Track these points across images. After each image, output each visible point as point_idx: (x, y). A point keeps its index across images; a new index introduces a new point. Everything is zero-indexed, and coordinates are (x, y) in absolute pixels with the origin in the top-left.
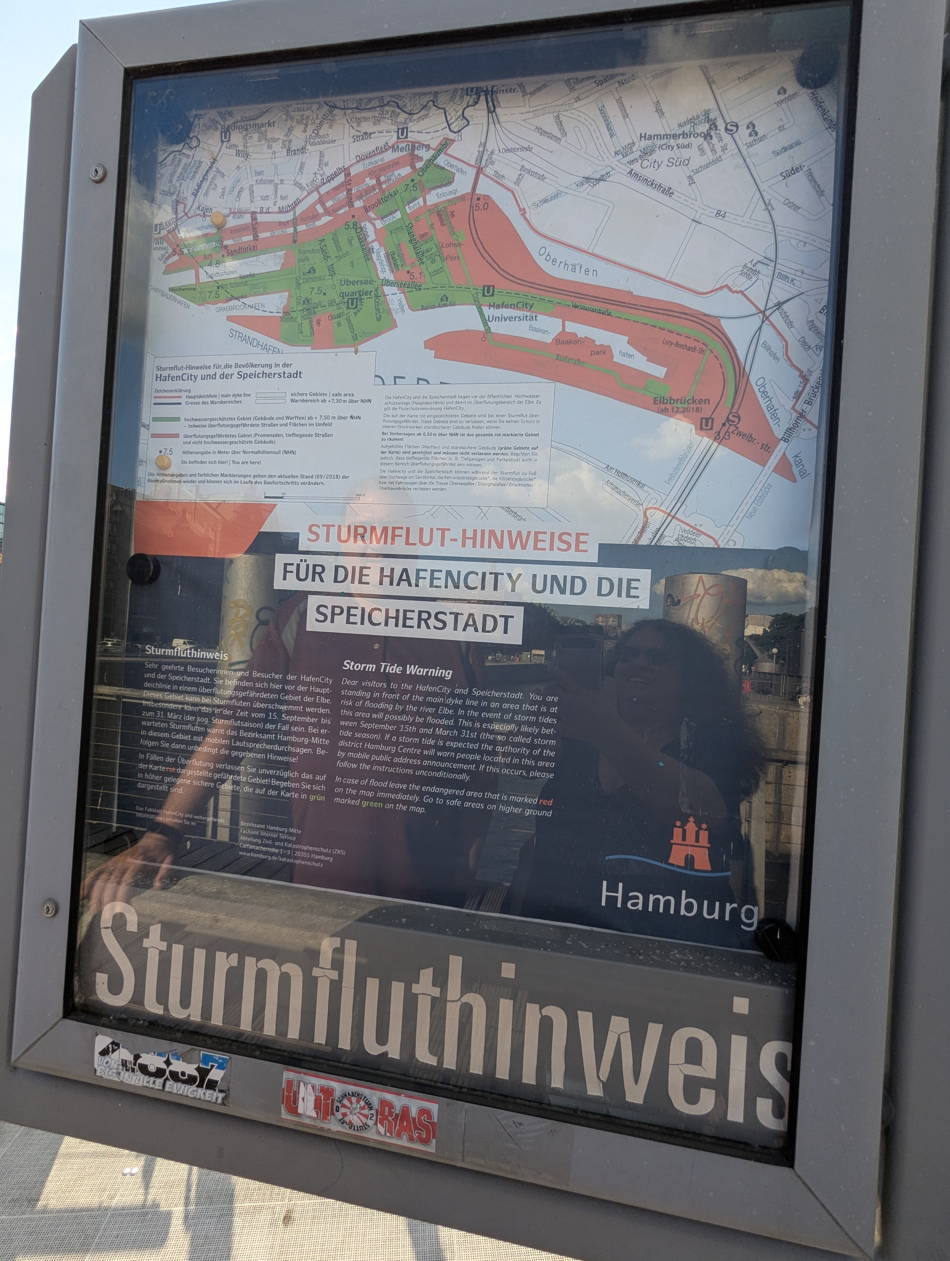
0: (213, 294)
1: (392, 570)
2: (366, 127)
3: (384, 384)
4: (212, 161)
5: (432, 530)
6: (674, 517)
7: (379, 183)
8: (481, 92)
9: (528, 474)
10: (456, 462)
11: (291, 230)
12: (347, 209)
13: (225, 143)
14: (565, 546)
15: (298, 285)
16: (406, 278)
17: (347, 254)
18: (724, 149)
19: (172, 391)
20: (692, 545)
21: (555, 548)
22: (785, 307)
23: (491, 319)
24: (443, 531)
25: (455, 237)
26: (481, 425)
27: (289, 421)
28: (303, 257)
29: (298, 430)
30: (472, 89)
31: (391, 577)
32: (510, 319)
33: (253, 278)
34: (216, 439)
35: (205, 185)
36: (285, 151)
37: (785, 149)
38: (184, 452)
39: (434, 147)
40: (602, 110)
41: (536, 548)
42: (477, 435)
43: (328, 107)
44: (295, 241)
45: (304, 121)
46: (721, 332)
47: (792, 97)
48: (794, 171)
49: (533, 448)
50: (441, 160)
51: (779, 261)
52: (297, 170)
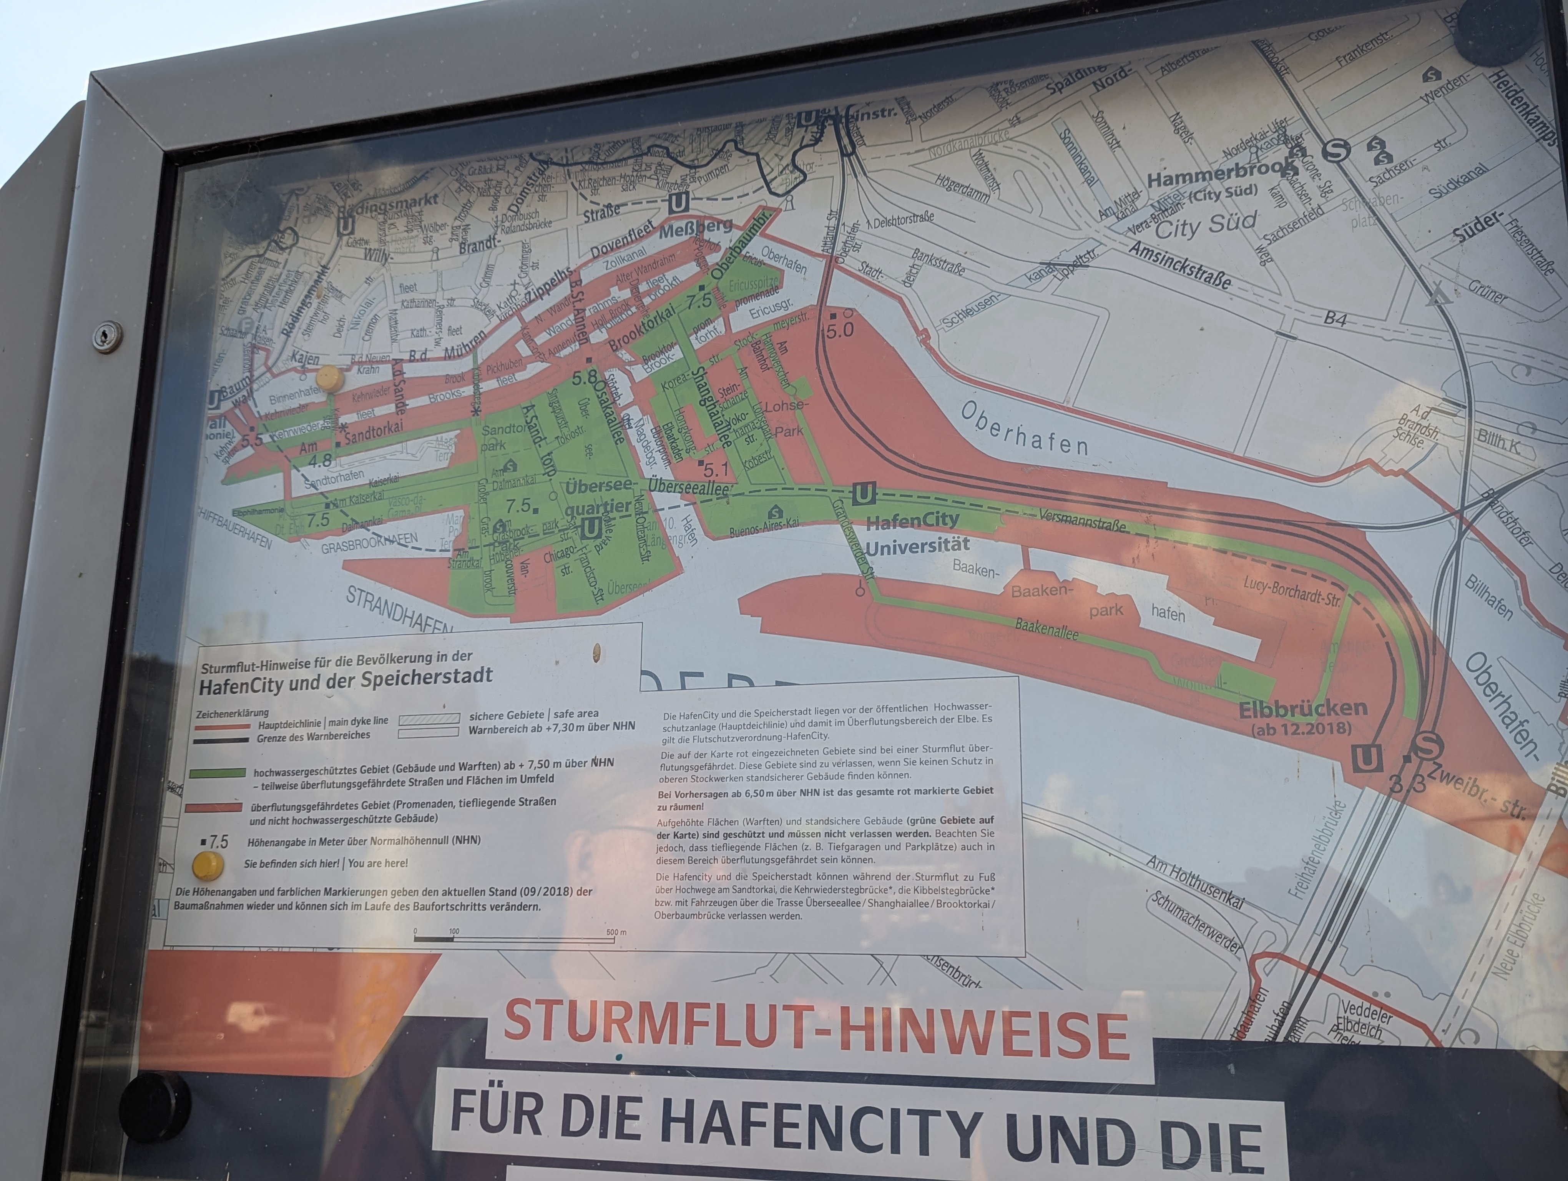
0: (318, 519)
1: (690, 1104)
2: (609, 195)
3: (660, 689)
4: (319, 269)
5: (773, 1008)
6: (1320, 975)
7: (637, 296)
8: (826, 119)
9: (976, 878)
10: (820, 855)
11: (468, 390)
12: (576, 346)
13: (345, 238)
14: (1074, 1046)
15: (484, 497)
16: (698, 475)
17: (579, 431)
18: (1326, 191)
19: (230, 715)
20: (1375, 1042)
21: (1054, 1050)
22: (1506, 500)
23: (872, 551)
24: (799, 1012)
25: (790, 390)
26: (867, 770)
27: (465, 773)
28: (494, 442)
29: (486, 792)
30: (809, 114)
31: (688, 1121)
32: (913, 548)
33: (395, 485)
34: (316, 814)
35: (307, 313)
36: (456, 244)
37: (1456, 184)
38: (251, 843)
39: (741, 224)
40: (1066, 138)
41: (1008, 1050)
42: (860, 793)
43: (537, 163)
44: (476, 412)
45: (492, 191)
46: (1373, 560)
47: (1453, 85)
48: (1483, 224)
49: (983, 821)
50: (756, 248)
51: (1476, 406)
52: (480, 280)
